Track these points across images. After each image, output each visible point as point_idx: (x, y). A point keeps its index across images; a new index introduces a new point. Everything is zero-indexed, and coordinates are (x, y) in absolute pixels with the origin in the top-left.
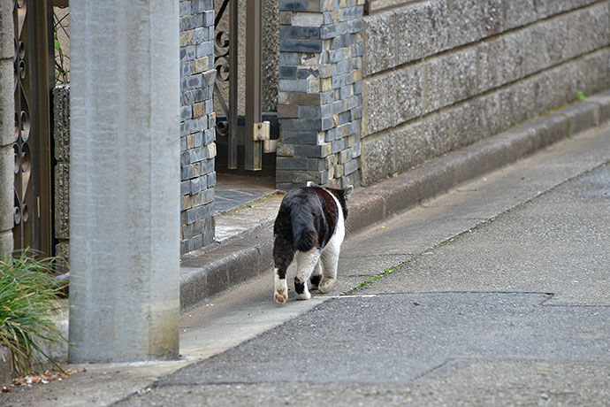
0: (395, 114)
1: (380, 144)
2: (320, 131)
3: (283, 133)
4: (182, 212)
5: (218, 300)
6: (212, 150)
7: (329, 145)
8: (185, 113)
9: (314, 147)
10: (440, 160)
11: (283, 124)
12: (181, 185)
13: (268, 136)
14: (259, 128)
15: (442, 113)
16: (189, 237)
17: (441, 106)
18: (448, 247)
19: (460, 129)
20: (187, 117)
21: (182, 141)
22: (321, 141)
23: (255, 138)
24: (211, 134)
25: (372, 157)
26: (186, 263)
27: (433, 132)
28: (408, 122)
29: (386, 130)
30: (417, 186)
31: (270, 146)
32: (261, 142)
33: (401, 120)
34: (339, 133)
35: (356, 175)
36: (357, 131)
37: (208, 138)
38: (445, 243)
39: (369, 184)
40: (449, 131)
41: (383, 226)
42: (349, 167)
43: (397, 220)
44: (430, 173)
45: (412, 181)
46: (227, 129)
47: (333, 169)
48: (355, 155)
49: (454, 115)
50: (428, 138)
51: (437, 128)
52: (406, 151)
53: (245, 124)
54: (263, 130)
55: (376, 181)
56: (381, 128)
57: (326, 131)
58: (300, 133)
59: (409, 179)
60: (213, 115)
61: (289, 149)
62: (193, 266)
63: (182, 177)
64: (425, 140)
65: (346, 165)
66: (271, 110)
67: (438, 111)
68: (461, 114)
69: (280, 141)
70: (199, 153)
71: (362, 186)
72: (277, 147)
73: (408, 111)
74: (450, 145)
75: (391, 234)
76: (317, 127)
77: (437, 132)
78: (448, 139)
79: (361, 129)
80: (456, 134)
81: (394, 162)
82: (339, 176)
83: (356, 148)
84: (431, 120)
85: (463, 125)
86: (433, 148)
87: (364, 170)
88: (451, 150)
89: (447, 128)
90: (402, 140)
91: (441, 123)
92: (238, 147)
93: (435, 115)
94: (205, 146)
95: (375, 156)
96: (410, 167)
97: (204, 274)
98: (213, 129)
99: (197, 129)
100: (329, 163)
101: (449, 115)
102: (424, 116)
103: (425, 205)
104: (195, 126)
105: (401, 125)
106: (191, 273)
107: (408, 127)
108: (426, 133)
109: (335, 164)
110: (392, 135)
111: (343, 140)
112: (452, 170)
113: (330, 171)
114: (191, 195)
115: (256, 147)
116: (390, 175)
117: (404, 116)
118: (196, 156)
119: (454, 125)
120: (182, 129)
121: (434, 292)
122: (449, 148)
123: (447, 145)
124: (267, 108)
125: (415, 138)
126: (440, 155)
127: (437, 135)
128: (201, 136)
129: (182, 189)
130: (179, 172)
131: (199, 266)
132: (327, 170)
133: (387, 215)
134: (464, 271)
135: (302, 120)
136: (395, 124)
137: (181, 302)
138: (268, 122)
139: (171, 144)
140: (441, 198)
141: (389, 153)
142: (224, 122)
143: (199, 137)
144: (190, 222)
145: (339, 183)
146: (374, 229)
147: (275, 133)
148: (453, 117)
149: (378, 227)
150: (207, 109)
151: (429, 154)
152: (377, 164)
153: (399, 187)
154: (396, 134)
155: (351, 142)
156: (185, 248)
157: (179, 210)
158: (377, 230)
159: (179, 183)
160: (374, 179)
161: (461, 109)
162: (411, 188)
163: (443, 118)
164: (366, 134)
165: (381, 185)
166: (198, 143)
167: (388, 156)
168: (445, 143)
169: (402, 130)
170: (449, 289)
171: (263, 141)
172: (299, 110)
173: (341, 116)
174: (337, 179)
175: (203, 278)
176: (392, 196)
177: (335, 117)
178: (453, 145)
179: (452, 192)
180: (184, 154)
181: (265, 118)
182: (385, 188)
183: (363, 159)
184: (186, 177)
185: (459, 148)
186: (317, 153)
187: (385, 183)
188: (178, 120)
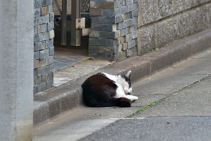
0: (157, 14)
1: (148, 31)
2: (114, 23)
3: (93, 25)
4: (35, 69)
5: (55, 120)
6: (52, 34)
7: (119, 32)
8: (36, 13)
9: (110, 33)
10: (183, 41)
11: (93, 20)
12: (34, 54)
13: (84, 26)
14: (79, 21)
15: (184, 14)
16: (39, 84)
17: (183, 10)
18: (187, 90)
19: (195, 23)
20: (38, 15)
21: (35, 29)
22: (114, 29)
23: (77, 27)
24: (52, 25)
25: (144, 39)
26: (37, 99)
27: (179, 24)
28: (164, 19)
29: (152, 23)
30: (169, 55)
31: (85, 32)
32: (80, 30)
33: (160, 17)
34: (125, 25)
35: (135, 49)
36: (135, 24)
37: (50, 27)
38: (185, 88)
39: (142, 54)
40: (188, 24)
41: (150, 78)
42: (131, 44)
43: (158, 75)
44: (177, 48)
45: (166, 52)
46: (61, 22)
47: (121, 45)
48: (134, 37)
49: (191, 15)
50: (176, 28)
51: (181, 22)
52: (163, 35)
53: (71, 19)
54: (81, 23)
55: (146, 52)
56: (149, 22)
57: (118, 24)
58: (103, 24)
59: (165, 51)
60: (53, 14)
61: (96, 34)
62: (41, 101)
63: (34, 49)
64: (174, 29)
65: (129, 43)
66: (86, 12)
67: (182, 12)
68: (195, 14)
69: (91, 29)
70: (45, 36)
71: (138, 55)
72: (89, 33)
73: (164, 12)
74: (188, 32)
75: (154, 83)
76: (112, 21)
77: (181, 24)
78: (187, 29)
79: (137, 22)
80: (192, 26)
81: (156, 42)
82: (125, 49)
83: (135, 33)
84: (178, 18)
85: (196, 21)
86: (179, 34)
87: (139, 46)
88: (189, 35)
89: (187, 22)
90: (161, 29)
91: (183, 19)
92: (67, 32)
93: (180, 15)
94: (48, 31)
95: (145, 38)
96: (166, 44)
97: (47, 105)
98: (52, 22)
99: (44, 22)
100: (119, 42)
101: (188, 15)
102: (174, 15)
103: (174, 66)
104: (42, 20)
105: (161, 20)
106: (39, 105)
107: (164, 22)
108: (175, 25)
109: (123, 42)
110: (156, 26)
111: (127, 28)
112: (189, 46)
113: (119, 46)
114: (40, 60)
115: (77, 32)
116: (154, 49)
117: (162, 15)
118: (43, 37)
119: (191, 20)
120: (35, 22)
121: (178, 116)
122: (188, 34)
123: (187, 32)
124: (83, 10)
125: (168, 28)
126: (183, 38)
127: (181, 26)
128: (46, 26)
129: (35, 57)
130: (33, 46)
131: (44, 101)
132: (118, 46)
133: (152, 72)
134: (196, 104)
135: (104, 17)
136: (157, 19)
137: (34, 121)
138: (85, 18)
139: (28, 30)
140: (183, 62)
141: (153, 36)
142: (59, 18)
143: (44, 26)
144: (39, 75)
145: (125, 53)
146: (145, 80)
147: (88, 25)
148: (190, 16)
149: (147, 79)
150: (49, 10)
151: (176, 37)
152: (147, 43)
153: (159, 56)
154: (158, 26)
155: (132, 30)
156: (36, 90)
157: (33, 68)
158: (146, 80)
159: (33, 53)
160: (145, 51)
161: (195, 11)
162: (166, 56)
163: (184, 16)
164: (140, 25)
165: (149, 55)
166: (44, 30)
167: (153, 38)
168: (186, 31)
169: (161, 23)
170: (187, 114)
171: (81, 29)
172: (102, 12)
173: (126, 15)
174: (124, 51)
175: (46, 107)
176: (155, 61)
177: (123, 16)
178: (190, 32)
179: (189, 59)
180: (36, 36)
181: (82, 16)
182: (151, 56)
183: (138, 40)
184: (37, 49)
185: (193, 34)
186: (112, 36)
187: (151, 54)
188: (33, 17)
